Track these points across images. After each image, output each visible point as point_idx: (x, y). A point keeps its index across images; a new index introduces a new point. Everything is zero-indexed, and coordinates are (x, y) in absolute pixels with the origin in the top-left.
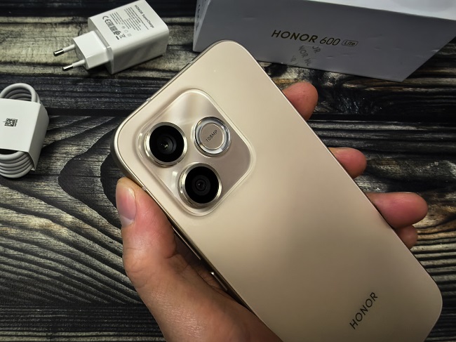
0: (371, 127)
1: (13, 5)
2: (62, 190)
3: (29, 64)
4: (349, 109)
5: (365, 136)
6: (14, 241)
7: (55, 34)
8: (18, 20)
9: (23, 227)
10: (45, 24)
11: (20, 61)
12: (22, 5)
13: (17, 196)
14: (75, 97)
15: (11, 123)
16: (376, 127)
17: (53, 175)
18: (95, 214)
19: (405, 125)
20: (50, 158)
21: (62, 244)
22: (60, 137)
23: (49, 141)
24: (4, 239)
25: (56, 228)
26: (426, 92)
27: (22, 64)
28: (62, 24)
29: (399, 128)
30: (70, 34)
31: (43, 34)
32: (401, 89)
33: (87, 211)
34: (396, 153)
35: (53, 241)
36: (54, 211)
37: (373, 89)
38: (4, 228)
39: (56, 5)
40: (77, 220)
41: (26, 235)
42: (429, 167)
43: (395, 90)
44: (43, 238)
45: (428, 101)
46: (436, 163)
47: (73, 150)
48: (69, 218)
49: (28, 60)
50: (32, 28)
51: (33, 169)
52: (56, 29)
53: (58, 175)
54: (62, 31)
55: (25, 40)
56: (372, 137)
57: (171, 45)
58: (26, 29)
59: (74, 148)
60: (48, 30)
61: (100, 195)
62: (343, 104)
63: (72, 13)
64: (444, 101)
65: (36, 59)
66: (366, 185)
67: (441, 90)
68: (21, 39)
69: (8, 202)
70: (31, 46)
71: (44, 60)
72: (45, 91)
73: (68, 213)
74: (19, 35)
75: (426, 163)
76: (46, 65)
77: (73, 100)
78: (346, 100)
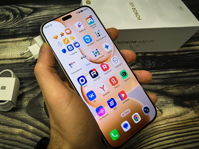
0: (162, 73)
1: (3, 34)
2: (28, 115)
3: (10, 59)
4: (150, 65)
5: (159, 77)
6: (8, 141)
7: (21, 45)
8: (5, 40)
9: (11, 134)
10: (16, 41)
11: (7, 58)
12: (6, 34)
13: (8, 119)
14: (30, 72)
15: (3, 88)
16: (164, 72)
17: (23, 108)
18: (43, 125)
19: (177, 70)
20: (21, 100)
21: (29, 140)
22: (25, 90)
23: (21, 93)
24: (4, 140)
25: (26, 133)
26: (184, 54)
27: (8, 59)
28: (23, 40)
29: (174, 72)
30: (27, 44)
31: (16, 45)
33: (39, 124)
34: (175, 84)
35: (25, 139)
36: (25, 125)
37: (160, 55)
38: (3, 135)
39: (20, 32)
40: (35, 129)
41: (13, 137)
42: (191, 89)
43: (170, 55)
44: (21, 138)
45: (186, 58)
46: (194, 87)
47: (31, 95)
48: (31, 128)
49: (10, 57)
50: (11, 43)
51: (14, 106)
52: (21, 43)
53: (25, 108)
54: (23, 43)
55: (9, 49)
56: (163, 77)
58: (9, 44)
59: (32, 95)
60: (18, 43)
61: (45, 116)
62: (147, 63)
63: (27, 35)
64: (193, 57)
65: (13, 57)
66: (163, 100)
67: (190, 52)
68: (7, 49)
69: (5, 122)
70: (11, 51)
71: (17, 57)
72: (18, 70)
73: (31, 125)
74: (6, 47)
75: (189, 87)
76: (18, 59)
77: (30, 73)
78: (149, 62)
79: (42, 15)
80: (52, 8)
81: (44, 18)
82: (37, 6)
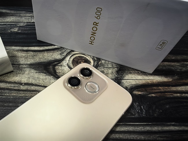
0: (155, 129)
4: (138, 112)
32: (172, 95)
57: (22, 64)
79: (5, 21)
80: (21, 15)
81: (5, 25)
82: (4, 11)
